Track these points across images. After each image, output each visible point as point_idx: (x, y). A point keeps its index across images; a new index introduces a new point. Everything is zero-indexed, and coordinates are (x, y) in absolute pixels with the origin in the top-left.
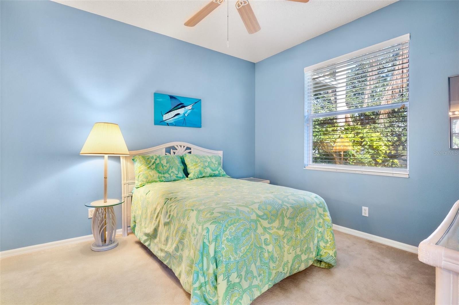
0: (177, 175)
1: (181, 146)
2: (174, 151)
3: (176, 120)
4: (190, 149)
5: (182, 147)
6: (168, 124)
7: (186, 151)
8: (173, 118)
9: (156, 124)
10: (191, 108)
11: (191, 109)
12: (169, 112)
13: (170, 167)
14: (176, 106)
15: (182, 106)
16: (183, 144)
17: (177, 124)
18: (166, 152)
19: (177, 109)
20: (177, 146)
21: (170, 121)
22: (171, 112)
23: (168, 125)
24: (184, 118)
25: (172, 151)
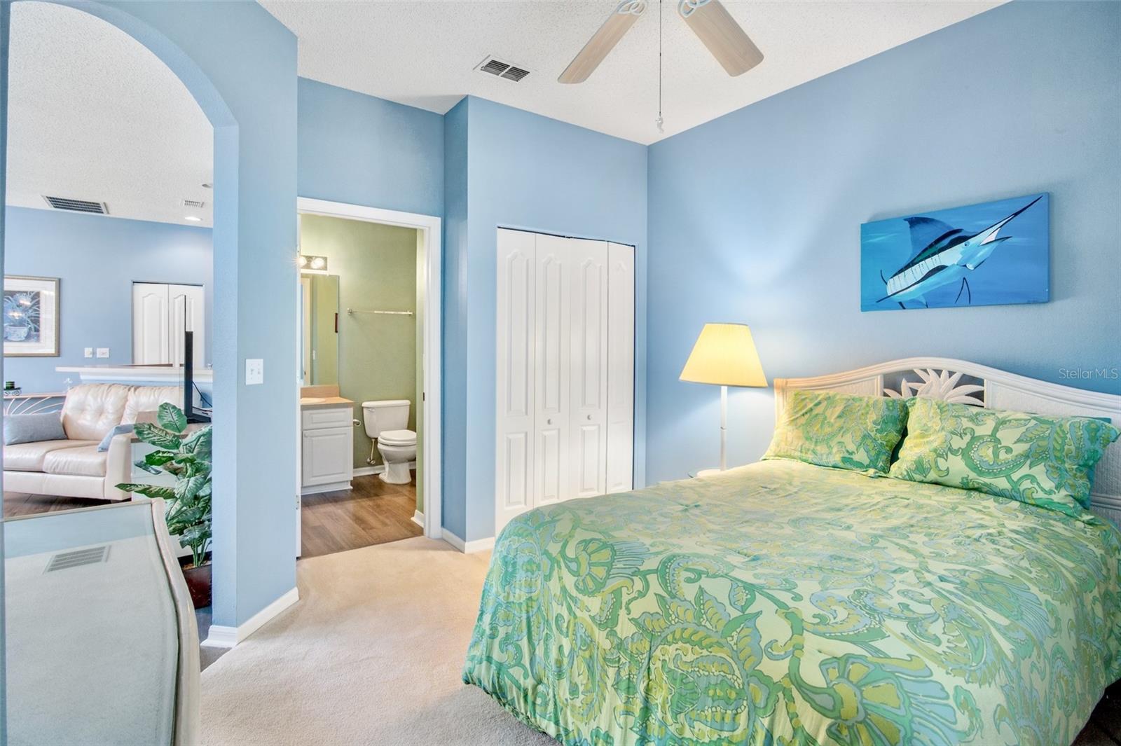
0: (851, 454)
1: (939, 372)
2: (915, 385)
3: (933, 288)
4: (980, 382)
5: (944, 374)
6: (902, 305)
7: (959, 388)
8: (921, 283)
9: (865, 307)
10: (993, 237)
11: (996, 240)
12: (907, 267)
13: (842, 428)
14: (931, 246)
15: (955, 238)
16: (946, 364)
17: (933, 301)
18: (885, 387)
19: (933, 254)
20: (925, 371)
21: (911, 292)
22: (913, 265)
23: (904, 308)
24: (964, 279)
25: (905, 385)
